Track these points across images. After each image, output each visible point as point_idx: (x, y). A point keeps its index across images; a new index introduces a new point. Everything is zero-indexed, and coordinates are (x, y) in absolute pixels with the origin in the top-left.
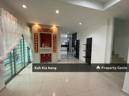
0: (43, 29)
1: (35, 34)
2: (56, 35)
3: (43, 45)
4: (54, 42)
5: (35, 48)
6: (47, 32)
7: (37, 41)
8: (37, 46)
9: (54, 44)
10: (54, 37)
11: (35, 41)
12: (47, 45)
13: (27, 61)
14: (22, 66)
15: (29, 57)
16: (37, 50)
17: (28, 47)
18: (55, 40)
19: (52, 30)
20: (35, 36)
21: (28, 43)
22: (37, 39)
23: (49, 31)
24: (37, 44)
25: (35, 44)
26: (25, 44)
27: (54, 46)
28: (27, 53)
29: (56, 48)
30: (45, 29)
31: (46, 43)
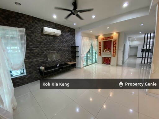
0: (105, 38)
1: (99, 43)
2: (116, 41)
3: (105, 50)
4: (114, 47)
5: (99, 53)
6: (108, 39)
7: (101, 47)
8: (101, 51)
9: (113, 49)
10: (114, 43)
11: (99, 48)
12: (109, 50)
13: (94, 61)
14: (91, 63)
15: (96, 58)
16: (100, 54)
17: (96, 52)
18: (115, 46)
19: (112, 37)
20: (99, 44)
21: (95, 49)
22: (101, 46)
23: (110, 38)
24: (101, 50)
25: (99, 49)
26: (93, 50)
27: (113, 51)
28: (95, 56)
29: (115, 53)
30: (107, 38)
31: (108, 49)
